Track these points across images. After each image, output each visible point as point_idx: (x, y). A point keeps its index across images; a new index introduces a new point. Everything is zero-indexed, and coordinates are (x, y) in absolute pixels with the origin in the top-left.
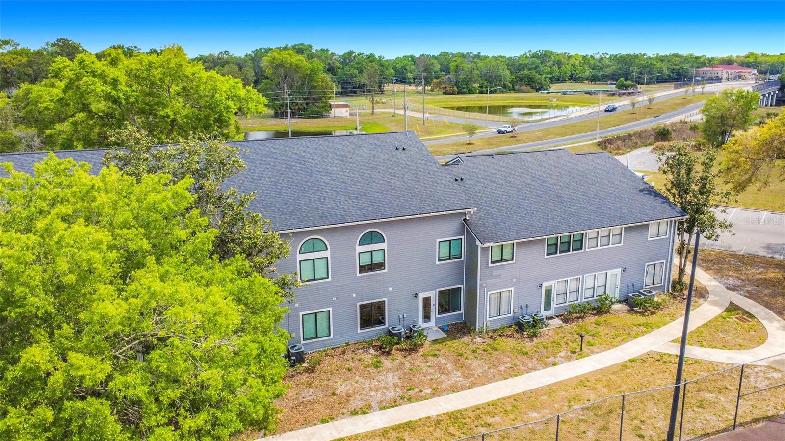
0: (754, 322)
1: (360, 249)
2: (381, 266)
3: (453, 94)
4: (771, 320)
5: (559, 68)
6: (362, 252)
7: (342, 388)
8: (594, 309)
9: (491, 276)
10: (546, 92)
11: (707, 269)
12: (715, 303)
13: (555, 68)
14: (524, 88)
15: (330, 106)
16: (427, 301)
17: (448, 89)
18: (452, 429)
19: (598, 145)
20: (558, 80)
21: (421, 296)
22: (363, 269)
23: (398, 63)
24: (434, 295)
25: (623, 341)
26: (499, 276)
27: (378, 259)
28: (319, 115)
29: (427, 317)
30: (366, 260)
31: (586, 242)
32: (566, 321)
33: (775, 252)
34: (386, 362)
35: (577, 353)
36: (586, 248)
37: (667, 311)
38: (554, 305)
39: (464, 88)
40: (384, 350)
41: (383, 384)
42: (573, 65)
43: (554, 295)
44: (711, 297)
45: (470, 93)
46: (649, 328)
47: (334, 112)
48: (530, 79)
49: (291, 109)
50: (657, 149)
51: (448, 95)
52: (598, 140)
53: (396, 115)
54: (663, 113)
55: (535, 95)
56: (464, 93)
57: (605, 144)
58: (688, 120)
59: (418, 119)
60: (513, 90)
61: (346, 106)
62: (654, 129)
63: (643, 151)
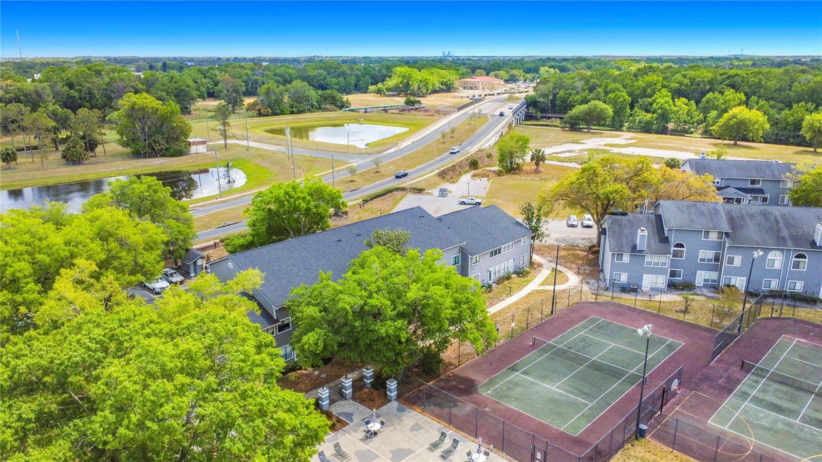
0: (562, 274)
3: (267, 115)
4: (567, 272)
5: (345, 79)
8: (506, 278)
9: (473, 269)
10: (348, 109)
11: (538, 254)
12: (547, 269)
13: (341, 79)
14: (329, 107)
15: (189, 144)
17: (262, 110)
19: (439, 176)
20: (345, 90)
25: (522, 288)
26: (475, 268)
28: (179, 153)
31: (502, 250)
32: (498, 284)
33: (560, 242)
35: (509, 294)
36: (502, 252)
37: (531, 275)
38: (492, 278)
39: (276, 109)
42: (356, 76)
43: (492, 274)
44: (544, 267)
45: (282, 114)
46: (528, 282)
47: (193, 149)
48: (333, 98)
49: (153, 149)
50: (474, 176)
51: (263, 116)
52: (437, 171)
53: (248, 148)
54: (463, 141)
55: (338, 113)
56: (277, 114)
57: (443, 175)
58: (482, 148)
59: (273, 152)
60: (320, 108)
61: (204, 143)
62: (467, 160)
63: (466, 178)
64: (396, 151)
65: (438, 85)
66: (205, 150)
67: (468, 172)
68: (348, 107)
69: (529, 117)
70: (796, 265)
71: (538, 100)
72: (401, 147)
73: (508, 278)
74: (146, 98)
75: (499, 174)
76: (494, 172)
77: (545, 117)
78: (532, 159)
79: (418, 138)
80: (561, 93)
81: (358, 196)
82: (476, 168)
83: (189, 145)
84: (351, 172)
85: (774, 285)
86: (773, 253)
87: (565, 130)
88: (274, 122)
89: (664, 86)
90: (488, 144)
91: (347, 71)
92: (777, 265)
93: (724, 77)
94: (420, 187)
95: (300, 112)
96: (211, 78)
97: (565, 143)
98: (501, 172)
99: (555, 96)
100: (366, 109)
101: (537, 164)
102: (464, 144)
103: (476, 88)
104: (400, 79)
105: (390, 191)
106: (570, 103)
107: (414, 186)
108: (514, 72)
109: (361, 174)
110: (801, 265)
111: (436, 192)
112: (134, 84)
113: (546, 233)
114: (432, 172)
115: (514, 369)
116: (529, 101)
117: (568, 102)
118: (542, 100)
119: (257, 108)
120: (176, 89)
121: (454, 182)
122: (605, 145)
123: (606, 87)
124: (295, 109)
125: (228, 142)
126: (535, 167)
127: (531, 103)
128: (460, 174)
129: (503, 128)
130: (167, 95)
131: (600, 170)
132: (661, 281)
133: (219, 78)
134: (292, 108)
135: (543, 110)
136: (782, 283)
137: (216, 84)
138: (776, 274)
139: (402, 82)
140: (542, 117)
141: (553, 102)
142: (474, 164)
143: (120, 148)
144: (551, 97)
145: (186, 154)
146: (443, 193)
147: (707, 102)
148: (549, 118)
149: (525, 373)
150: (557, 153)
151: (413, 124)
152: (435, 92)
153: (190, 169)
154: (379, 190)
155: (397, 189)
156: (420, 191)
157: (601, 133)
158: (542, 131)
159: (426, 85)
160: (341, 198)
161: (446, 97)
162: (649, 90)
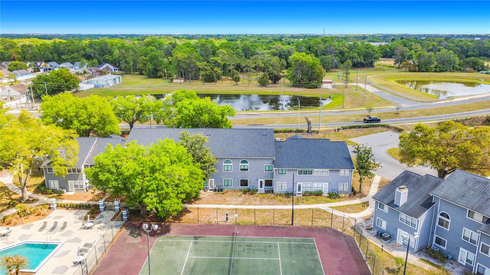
1: (241, 164)
2: (247, 170)
3: (414, 71)
6: (242, 165)
7: (227, 199)
8: (315, 194)
9: (278, 178)
10: (485, 72)
14: (468, 69)
16: (261, 182)
18: (245, 212)
21: (259, 180)
22: (242, 170)
23: (393, 45)
24: (263, 181)
26: (281, 178)
27: (246, 168)
29: (261, 187)
30: (243, 168)
34: (243, 196)
35: (296, 204)
36: (314, 174)
38: (301, 190)
39: (423, 68)
40: (245, 193)
41: (238, 200)
43: (301, 187)
45: (427, 72)
47: (324, 86)
49: (300, 83)
53: (358, 89)
55: (476, 74)
56: (422, 71)
60: (460, 70)
61: (331, 83)
66: (331, 87)
68: (486, 70)
83: (322, 83)
88: (418, 76)
95: (442, 71)
105: (374, 126)
107: (397, 127)
119: (408, 66)
120: (366, 52)
124: (438, 69)
134: (436, 68)
145: (319, 88)
153: (320, 97)
155: (383, 126)
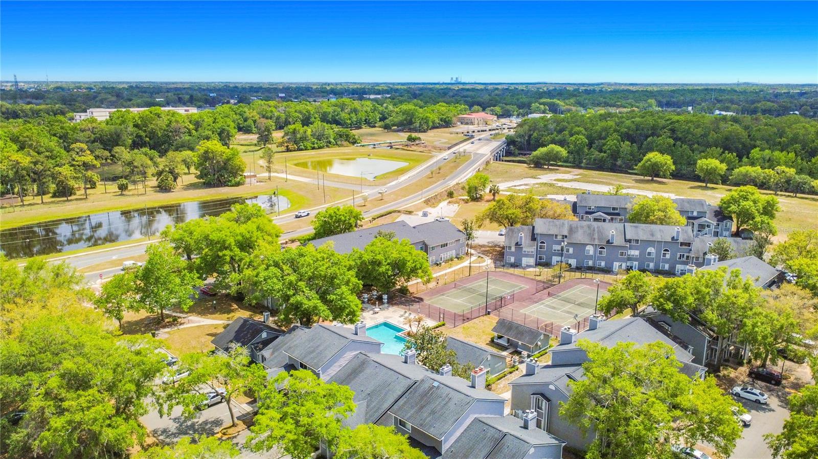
0: (483, 259)
3: (294, 151)
4: (486, 258)
5: (356, 115)
9: (431, 254)
10: (360, 145)
11: (473, 249)
13: (353, 115)
15: (245, 177)
17: (290, 146)
19: (424, 202)
25: (458, 265)
28: (238, 184)
31: (448, 244)
32: (445, 262)
35: (451, 267)
36: (448, 246)
37: (466, 258)
39: (301, 145)
42: (366, 112)
44: (475, 255)
45: (306, 150)
46: (463, 262)
47: (247, 181)
48: (347, 136)
49: (220, 181)
50: (450, 202)
51: (291, 151)
52: (424, 199)
53: (286, 180)
54: (447, 176)
55: (352, 149)
56: (302, 150)
57: (427, 202)
58: (460, 182)
59: (305, 184)
60: (337, 144)
61: (254, 176)
62: (446, 191)
63: (444, 204)
64: (396, 184)
65: (437, 121)
67: (446, 199)
68: (359, 143)
69: (509, 153)
70: (601, 253)
71: (516, 140)
72: (400, 181)
73: (452, 260)
74: (216, 145)
75: (466, 202)
76: (463, 200)
77: (522, 154)
78: (490, 191)
79: (413, 173)
80: (535, 134)
81: (369, 215)
82: (452, 197)
84: (364, 200)
85: (591, 263)
86: (588, 246)
87: (530, 167)
88: (301, 157)
89: (615, 131)
90: (465, 179)
91: (359, 108)
92: (591, 253)
93: (668, 122)
94: (410, 210)
95: (320, 148)
96: (240, 115)
97: (525, 178)
98: (468, 200)
99: (530, 136)
100: (375, 145)
101: (494, 195)
102: (447, 178)
103: (472, 123)
104: (404, 117)
105: (390, 213)
106: (542, 143)
107: (406, 210)
108: (508, 107)
109: (370, 201)
110: (603, 253)
111: (421, 213)
112: (186, 125)
113: (475, 236)
114: (420, 200)
115: (443, 295)
116: (509, 140)
117: (541, 141)
118: (519, 140)
119: (286, 145)
121: (434, 207)
122: (555, 180)
123: (572, 129)
124: (316, 145)
125: (272, 174)
126: (493, 197)
127: (510, 142)
128: (440, 201)
129: (479, 165)
130: (213, 133)
131: (507, 202)
132: (532, 261)
133: (247, 114)
135: (520, 148)
136: (594, 263)
137: (245, 120)
138: (590, 257)
139: (405, 120)
140: (519, 154)
141: (528, 141)
142: (450, 195)
143: (197, 180)
144: (527, 138)
145: (243, 185)
146: (425, 215)
147: (648, 144)
148: (525, 155)
149: (447, 296)
150: (515, 186)
151: (412, 160)
152: (434, 127)
153: (244, 196)
154: (383, 212)
155: (395, 212)
156: (410, 213)
157: (557, 169)
158: (513, 167)
159: (427, 122)
160: (361, 215)
161: (444, 133)
162: (604, 134)
